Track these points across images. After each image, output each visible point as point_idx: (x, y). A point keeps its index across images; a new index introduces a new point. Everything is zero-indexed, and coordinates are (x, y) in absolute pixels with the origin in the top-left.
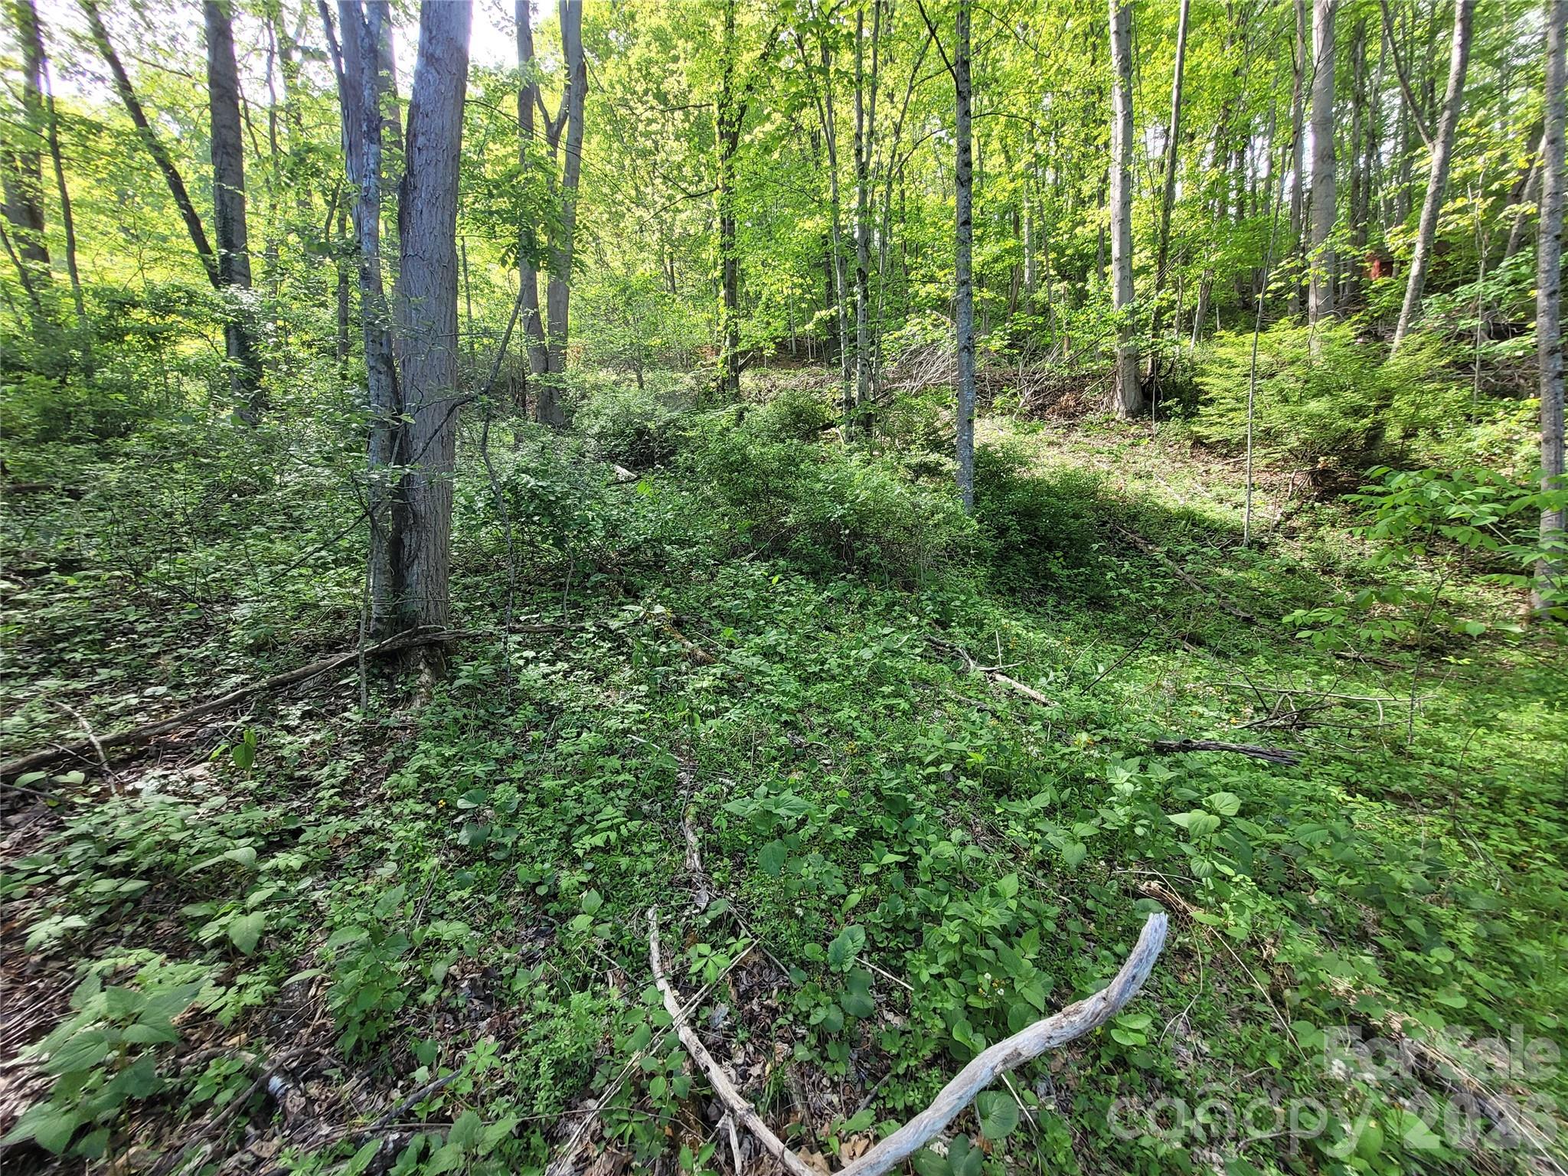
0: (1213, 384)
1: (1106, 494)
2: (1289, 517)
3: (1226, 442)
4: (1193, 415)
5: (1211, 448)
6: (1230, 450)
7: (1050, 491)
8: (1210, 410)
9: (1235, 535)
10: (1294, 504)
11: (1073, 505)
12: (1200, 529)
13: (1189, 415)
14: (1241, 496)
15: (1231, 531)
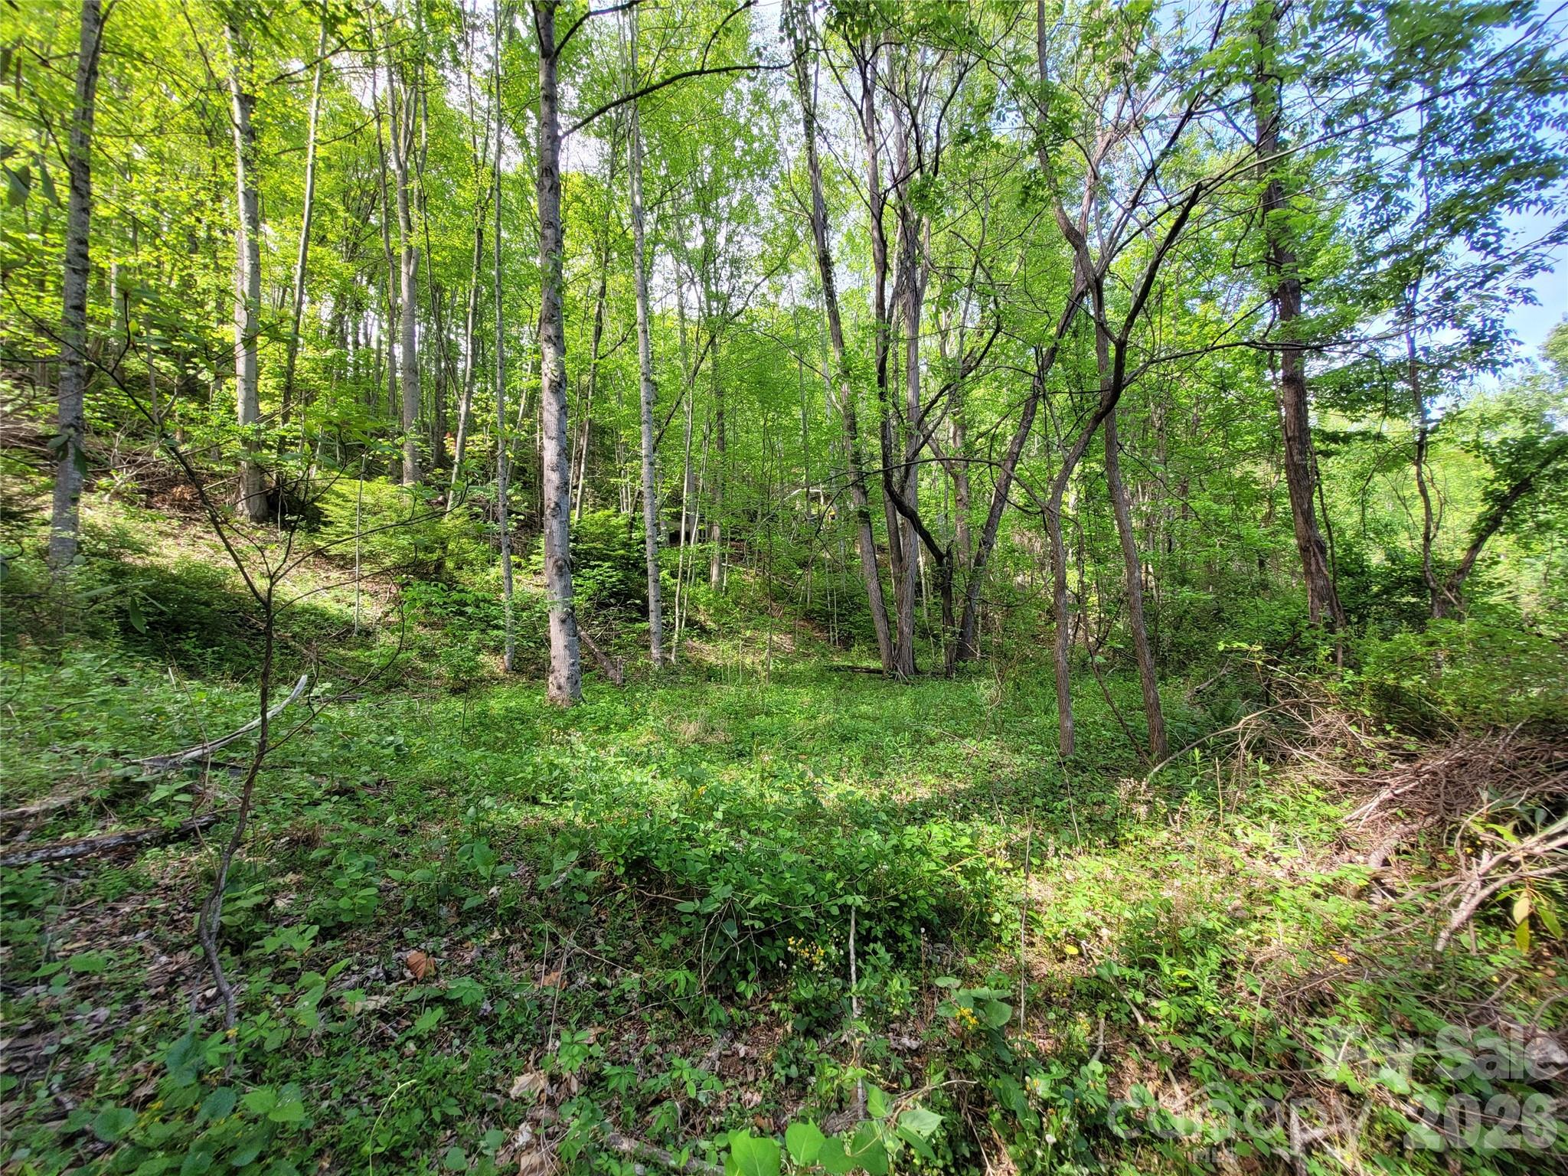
0: (331, 509)
1: (234, 587)
2: (387, 615)
3: (343, 557)
4: (316, 530)
5: (330, 559)
6: (345, 563)
7: (176, 579)
8: (329, 530)
9: (348, 627)
10: (391, 606)
11: (203, 595)
12: (319, 619)
13: (313, 531)
14: (353, 599)
15: (346, 623)
